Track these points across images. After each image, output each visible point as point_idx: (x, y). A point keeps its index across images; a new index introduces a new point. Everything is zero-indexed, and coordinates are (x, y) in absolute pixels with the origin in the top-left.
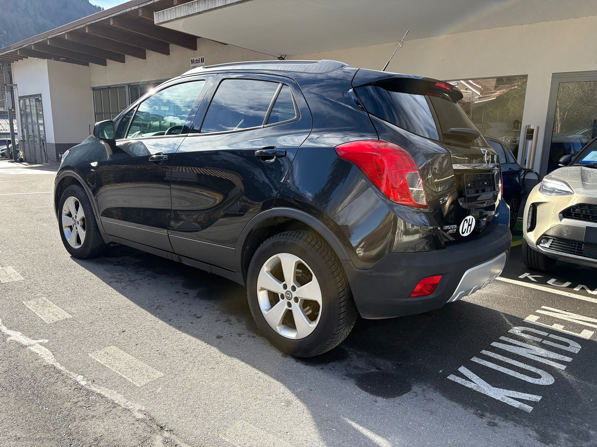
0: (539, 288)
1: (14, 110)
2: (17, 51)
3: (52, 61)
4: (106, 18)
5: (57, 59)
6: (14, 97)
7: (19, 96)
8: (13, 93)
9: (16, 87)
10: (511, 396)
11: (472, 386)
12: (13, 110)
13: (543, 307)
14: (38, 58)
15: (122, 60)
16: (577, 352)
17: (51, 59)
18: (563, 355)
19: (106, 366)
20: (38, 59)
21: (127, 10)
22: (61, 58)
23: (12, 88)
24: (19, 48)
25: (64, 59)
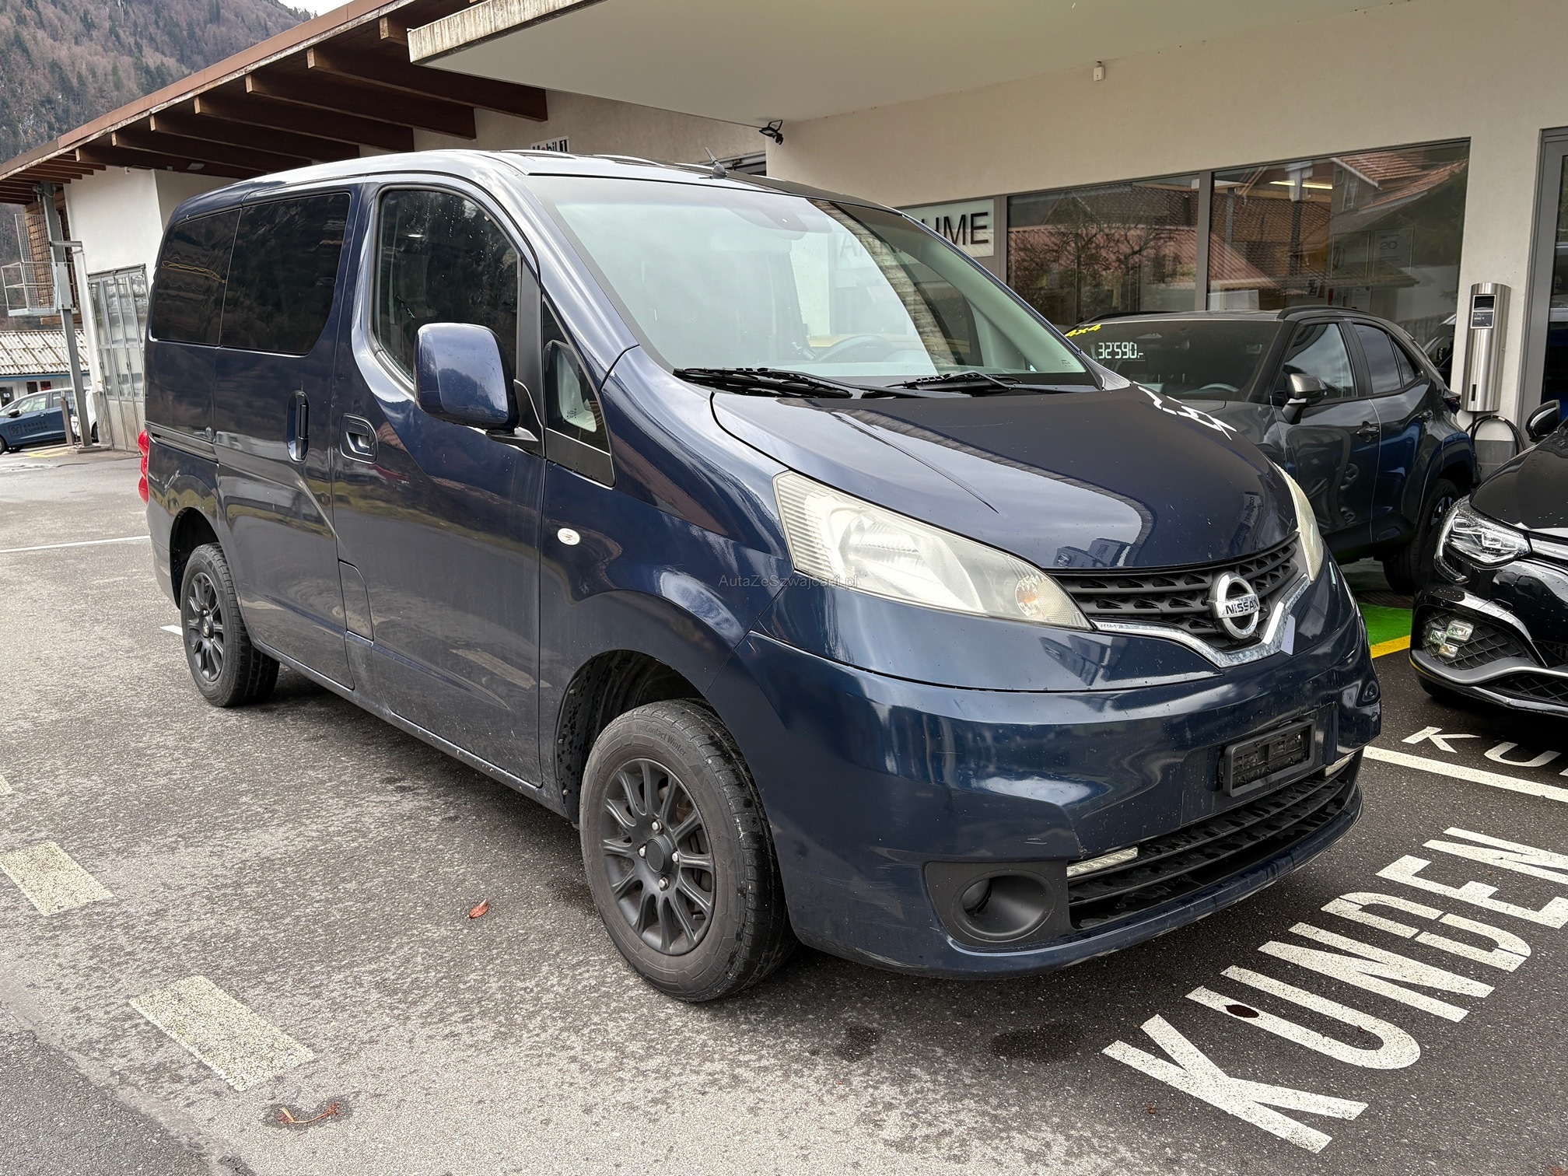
0: (1456, 772)
1: (77, 312)
2: (73, 151)
3: (170, 174)
4: (295, 50)
5: (181, 167)
6: (75, 276)
7: (89, 272)
8: (73, 265)
9: (79, 249)
10: (1276, 1103)
11: (1169, 1076)
12: (74, 311)
13: (1452, 831)
14: (129, 165)
16: (1512, 968)
17: (166, 169)
18: (1467, 975)
19: (168, 1033)
20: (130, 169)
21: (350, 24)
22: (192, 164)
23: (68, 251)
24: (80, 144)
25: (200, 166)
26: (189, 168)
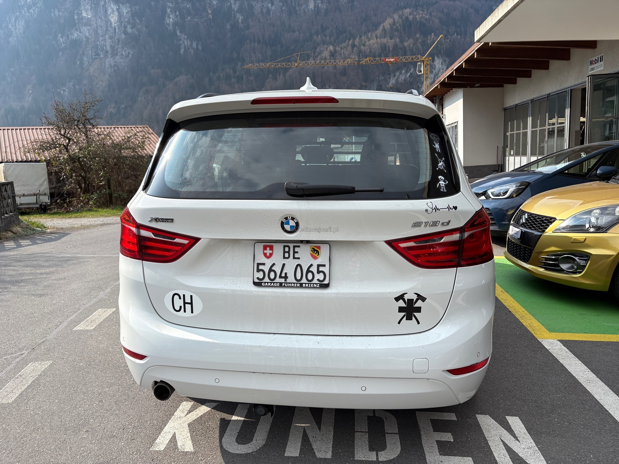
2: (438, 85)
3: (468, 89)
5: (472, 86)
15: (528, 75)
17: (467, 87)
20: (456, 89)
22: (476, 84)
24: (439, 82)
25: (478, 85)
26: (475, 86)
